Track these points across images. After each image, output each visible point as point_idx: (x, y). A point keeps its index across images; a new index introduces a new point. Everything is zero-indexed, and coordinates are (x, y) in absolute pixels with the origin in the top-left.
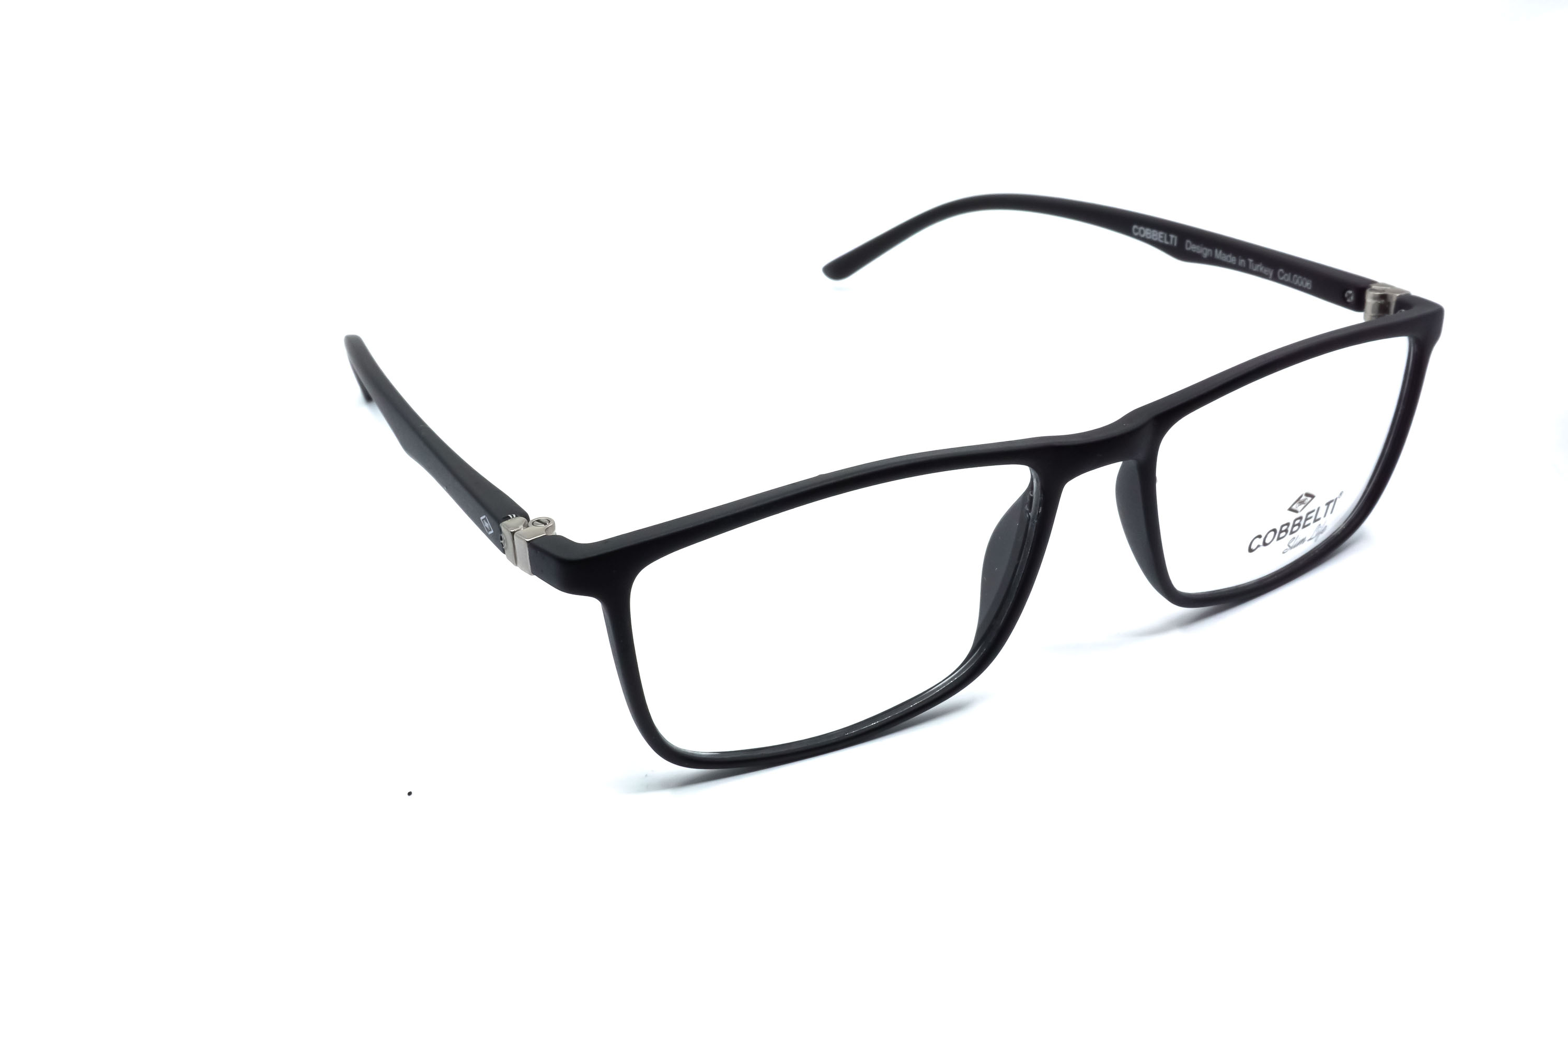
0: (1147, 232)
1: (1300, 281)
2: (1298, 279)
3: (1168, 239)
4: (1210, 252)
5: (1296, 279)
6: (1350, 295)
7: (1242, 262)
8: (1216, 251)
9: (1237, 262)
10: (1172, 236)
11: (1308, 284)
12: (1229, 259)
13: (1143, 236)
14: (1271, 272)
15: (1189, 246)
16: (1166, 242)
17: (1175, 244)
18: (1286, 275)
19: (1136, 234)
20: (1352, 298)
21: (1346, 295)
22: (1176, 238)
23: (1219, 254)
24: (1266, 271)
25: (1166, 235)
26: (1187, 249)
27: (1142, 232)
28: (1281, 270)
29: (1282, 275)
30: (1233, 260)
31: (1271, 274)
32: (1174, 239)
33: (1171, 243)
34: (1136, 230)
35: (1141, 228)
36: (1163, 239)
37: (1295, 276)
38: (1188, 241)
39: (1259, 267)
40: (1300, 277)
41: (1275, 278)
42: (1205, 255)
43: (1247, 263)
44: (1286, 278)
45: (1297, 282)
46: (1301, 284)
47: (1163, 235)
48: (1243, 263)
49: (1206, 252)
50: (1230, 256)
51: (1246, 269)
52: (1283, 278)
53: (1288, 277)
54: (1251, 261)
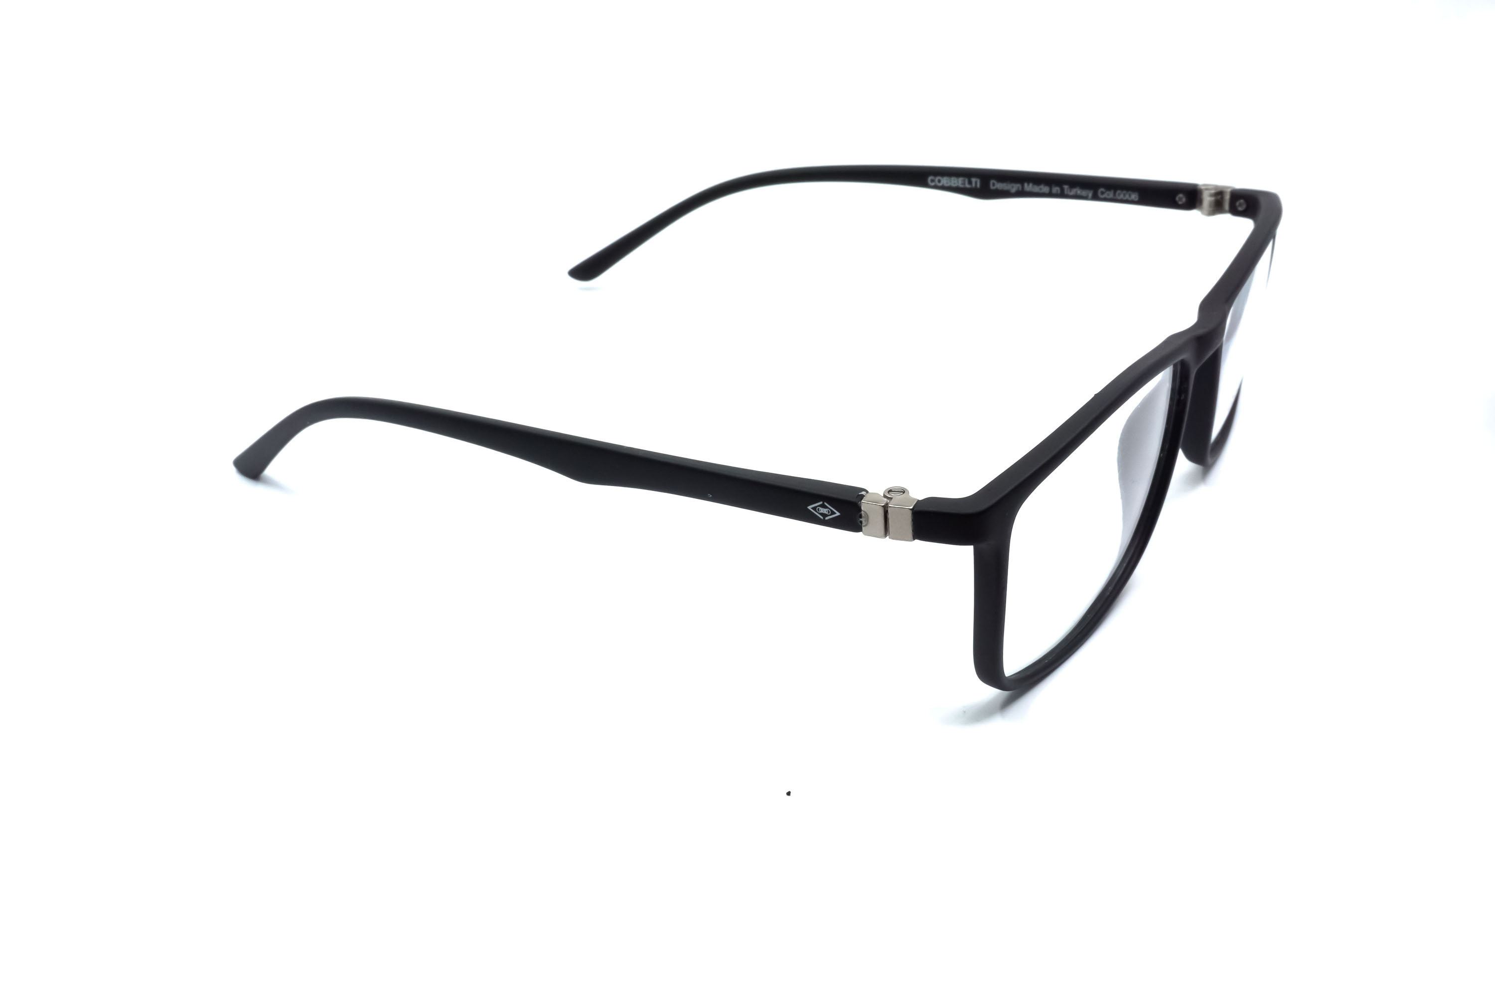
0: (945, 181)
1: (1124, 195)
2: (1121, 194)
3: (970, 183)
4: (1018, 188)
5: (1119, 195)
6: (1180, 199)
7: (1056, 189)
8: (1026, 185)
9: (1051, 190)
10: (974, 180)
11: (1134, 196)
12: (1041, 189)
13: (940, 184)
15: (994, 185)
16: (968, 186)
17: (978, 186)
18: (1108, 192)
19: (933, 184)
20: (1184, 200)
21: (1177, 199)
22: (978, 181)
23: (1028, 187)
24: (1084, 193)
25: (966, 180)
26: (992, 187)
27: (939, 181)
28: (1102, 190)
29: (1102, 193)
30: (1046, 189)
31: (1090, 195)
32: (976, 183)
33: (974, 185)
34: (932, 181)
35: (938, 178)
36: (964, 184)
37: (1119, 192)
38: (992, 182)
39: (1078, 191)
40: (1125, 192)
41: (1095, 198)
42: (1013, 190)
43: (1062, 190)
44: (1108, 195)
45: (1122, 196)
46: (1127, 197)
47: (964, 181)
48: (1057, 191)
49: (1014, 187)
50: (1042, 186)
51: (1062, 195)
52: (1105, 196)
53: (1110, 194)
54: (1066, 187)
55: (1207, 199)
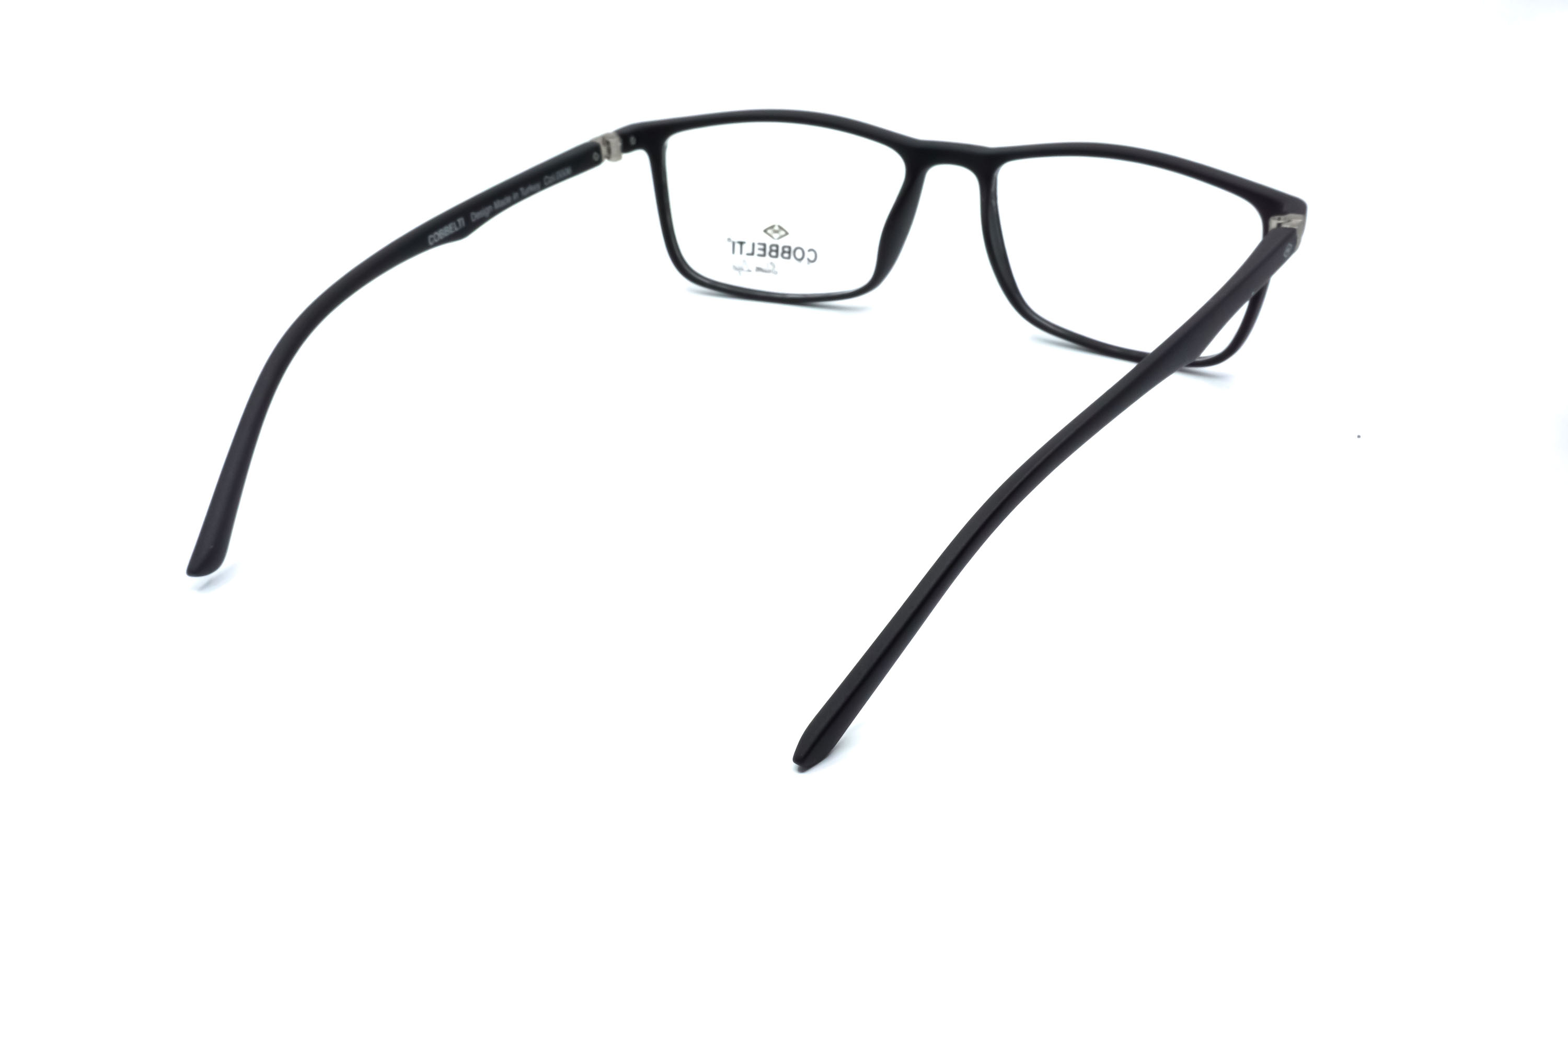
0: (440, 234)
1: (562, 173)
2: (560, 174)
3: (457, 225)
4: (490, 210)
5: (558, 175)
7: (516, 195)
8: (495, 203)
9: (512, 198)
10: (459, 220)
11: (568, 170)
12: (505, 201)
13: (436, 241)
14: (538, 185)
15: (473, 216)
16: (457, 229)
17: (464, 224)
18: (550, 177)
22: (462, 219)
23: (497, 204)
24: (534, 187)
25: (454, 224)
26: (473, 220)
27: (436, 237)
28: (546, 177)
29: (547, 180)
30: (509, 200)
32: (461, 222)
33: (460, 226)
34: (432, 240)
35: (436, 233)
36: (453, 229)
37: (557, 173)
39: (531, 188)
40: (562, 170)
41: (543, 187)
42: (487, 214)
43: (520, 192)
44: (551, 180)
45: (561, 176)
46: (564, 174)
49: (488, 210)
50: (506, 198)
51: (521, 197)
52: (550, 182)
53: (552, 178)
54: (522, 189)
55: (616, 143)
